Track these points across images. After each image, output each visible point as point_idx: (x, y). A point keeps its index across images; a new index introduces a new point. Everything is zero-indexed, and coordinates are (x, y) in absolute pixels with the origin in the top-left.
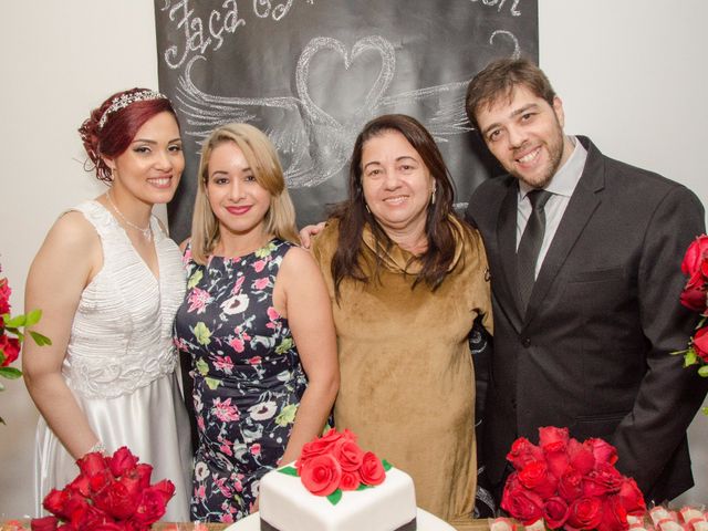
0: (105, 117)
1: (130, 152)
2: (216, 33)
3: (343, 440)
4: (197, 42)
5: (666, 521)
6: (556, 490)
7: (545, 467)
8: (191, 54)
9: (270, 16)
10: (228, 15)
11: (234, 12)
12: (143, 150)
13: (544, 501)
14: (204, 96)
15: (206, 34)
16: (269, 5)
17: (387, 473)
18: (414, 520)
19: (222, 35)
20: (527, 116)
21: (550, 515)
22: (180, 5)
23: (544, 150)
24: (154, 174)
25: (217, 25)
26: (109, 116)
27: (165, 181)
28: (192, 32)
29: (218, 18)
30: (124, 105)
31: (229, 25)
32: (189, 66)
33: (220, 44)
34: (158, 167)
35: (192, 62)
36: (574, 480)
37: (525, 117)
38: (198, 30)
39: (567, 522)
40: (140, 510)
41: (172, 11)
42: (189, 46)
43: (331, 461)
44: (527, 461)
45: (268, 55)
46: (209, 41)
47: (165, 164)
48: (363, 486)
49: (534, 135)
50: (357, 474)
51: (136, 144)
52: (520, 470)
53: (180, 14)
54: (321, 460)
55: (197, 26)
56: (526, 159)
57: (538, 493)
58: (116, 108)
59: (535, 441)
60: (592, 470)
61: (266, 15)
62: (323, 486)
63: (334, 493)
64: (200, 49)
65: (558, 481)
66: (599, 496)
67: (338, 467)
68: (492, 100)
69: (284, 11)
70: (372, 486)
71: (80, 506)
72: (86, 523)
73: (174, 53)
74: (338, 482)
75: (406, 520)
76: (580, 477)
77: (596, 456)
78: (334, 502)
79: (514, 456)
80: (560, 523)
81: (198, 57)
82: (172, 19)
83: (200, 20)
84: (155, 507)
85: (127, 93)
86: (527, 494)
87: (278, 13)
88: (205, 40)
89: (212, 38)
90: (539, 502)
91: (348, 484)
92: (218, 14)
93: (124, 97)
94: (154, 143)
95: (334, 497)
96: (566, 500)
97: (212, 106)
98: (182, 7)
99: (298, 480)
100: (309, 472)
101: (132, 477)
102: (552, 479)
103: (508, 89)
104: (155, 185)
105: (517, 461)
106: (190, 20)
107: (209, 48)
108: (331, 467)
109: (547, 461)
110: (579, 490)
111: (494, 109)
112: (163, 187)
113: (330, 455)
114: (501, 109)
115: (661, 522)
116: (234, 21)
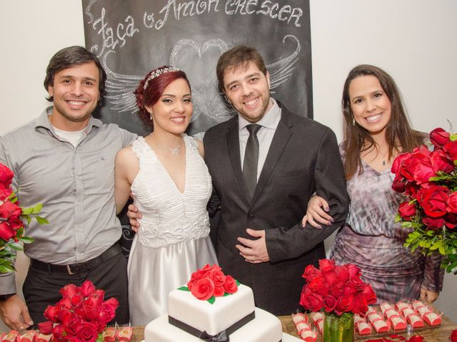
0: (147, 83)
1: (160, 102)
2: (121, 37)
3: (214, 270)
4: (110, 42)
5: (389, 310)
6: (329, 292)
7: (323, 279)
8: (107, 49)
9: (154, 27)
10: (128, 26)
11: (132, 25)
12: (168, 101)
13: (323, 298)
14: (115, 75)
15: (116, 38)
16: (153, 20)
17: (238, 287)
18: (254, 312)
19: (125, 38)
20: (253, 79)
21: (326, 305)
22: (99, 20)
23: (260, 99)
24: (174, 115)
25: (122, 32)
26: (149, 82)
27: (181, 120)
28: (106, 37)
29: (122, 28)
30: (158, 75)
31: (129, 32)
32: (105, 56)
33: (124, 43)
34: (176, 110)
35: (107, 54)
36: (339, 286)
37: (252, 80)
38: (110, 35)
39: (336, 308)
40: (101, 314)
41: (95, 24)
42: (105, 44)
43: (209, 282)
44: (313, 277)
45: (153, 50)
46: (117, 42)
47: (181, 109)
48: (226, 294)
49: (256, 90)
50: (223, 287)
51: (163, 97)
52: (310, 282)
53: (99, 26)
54: (203, 281)
55: (110, 33)
56: (250, 103)
57: (320, 294)
58: (153, 77)
59: (317, 266)
60: (348, 280)
61: (151, 26)
62: (205, 294)
63: (211, 298)
64: (111, 47)
65: (330, 287)
66: (353, 293)
67: (213, 284)
68: (236, 67)
69: (162, 24)
70: (232, 293)
71: (68, 314)
72: (72, 323)
73: (97, 49)
74: (213, 292)
75: (250, 312)
76: (342, 284)
77: (350, 272)
78: (212, 303)
79: (306, 275)
80: (332, 309)
81: (110, 51)
82: (95, 29)
83: (111, 30)
84: (109, 312)
85: (160, 69)
86: (314, 295)
87: (158, 25)
88: (114, 41)
89: (119, 40)
90: (320, 298)
91: (218, 293)
92: (123, 26)
93: (158, 71)
94: (173, 96)
95: (212, 300)
96: (335, 297)
97: (120, 81)
98: (101, 22)
99: (190, 293)
100: (196, 288)
101: (95, 297)
102: (327, 286)
103: (245, 63)
104: (174, 122)
105: (308, 278)
106: (105, 29)
107: (117, 46)
108: (209, 284)
109: (324, 276)
110: (341, 291)
111: (236, 72)
112: (179, 123)
113: (208, 278)
114: (241, 73)
115: (386, 310)
116: (132, 30)
